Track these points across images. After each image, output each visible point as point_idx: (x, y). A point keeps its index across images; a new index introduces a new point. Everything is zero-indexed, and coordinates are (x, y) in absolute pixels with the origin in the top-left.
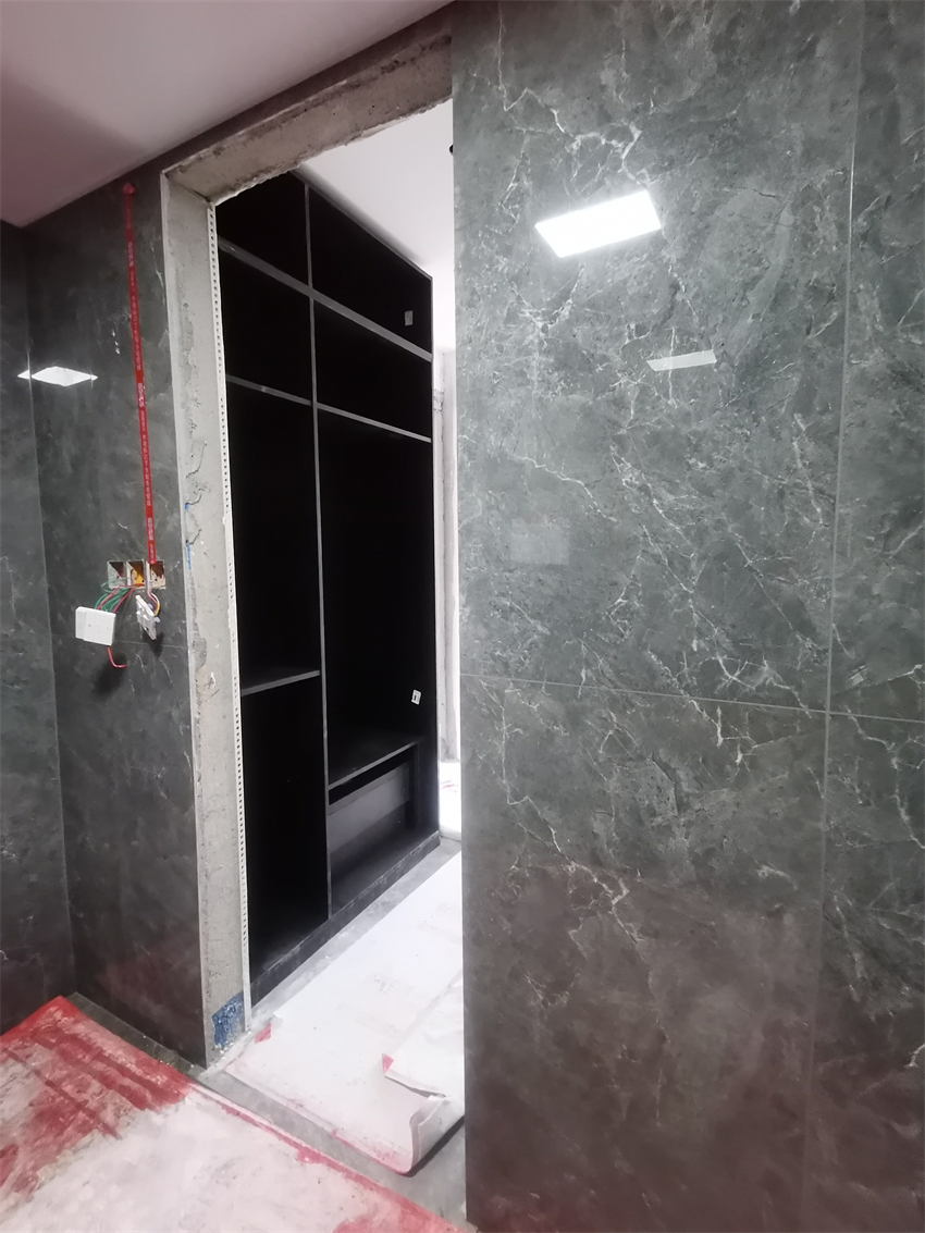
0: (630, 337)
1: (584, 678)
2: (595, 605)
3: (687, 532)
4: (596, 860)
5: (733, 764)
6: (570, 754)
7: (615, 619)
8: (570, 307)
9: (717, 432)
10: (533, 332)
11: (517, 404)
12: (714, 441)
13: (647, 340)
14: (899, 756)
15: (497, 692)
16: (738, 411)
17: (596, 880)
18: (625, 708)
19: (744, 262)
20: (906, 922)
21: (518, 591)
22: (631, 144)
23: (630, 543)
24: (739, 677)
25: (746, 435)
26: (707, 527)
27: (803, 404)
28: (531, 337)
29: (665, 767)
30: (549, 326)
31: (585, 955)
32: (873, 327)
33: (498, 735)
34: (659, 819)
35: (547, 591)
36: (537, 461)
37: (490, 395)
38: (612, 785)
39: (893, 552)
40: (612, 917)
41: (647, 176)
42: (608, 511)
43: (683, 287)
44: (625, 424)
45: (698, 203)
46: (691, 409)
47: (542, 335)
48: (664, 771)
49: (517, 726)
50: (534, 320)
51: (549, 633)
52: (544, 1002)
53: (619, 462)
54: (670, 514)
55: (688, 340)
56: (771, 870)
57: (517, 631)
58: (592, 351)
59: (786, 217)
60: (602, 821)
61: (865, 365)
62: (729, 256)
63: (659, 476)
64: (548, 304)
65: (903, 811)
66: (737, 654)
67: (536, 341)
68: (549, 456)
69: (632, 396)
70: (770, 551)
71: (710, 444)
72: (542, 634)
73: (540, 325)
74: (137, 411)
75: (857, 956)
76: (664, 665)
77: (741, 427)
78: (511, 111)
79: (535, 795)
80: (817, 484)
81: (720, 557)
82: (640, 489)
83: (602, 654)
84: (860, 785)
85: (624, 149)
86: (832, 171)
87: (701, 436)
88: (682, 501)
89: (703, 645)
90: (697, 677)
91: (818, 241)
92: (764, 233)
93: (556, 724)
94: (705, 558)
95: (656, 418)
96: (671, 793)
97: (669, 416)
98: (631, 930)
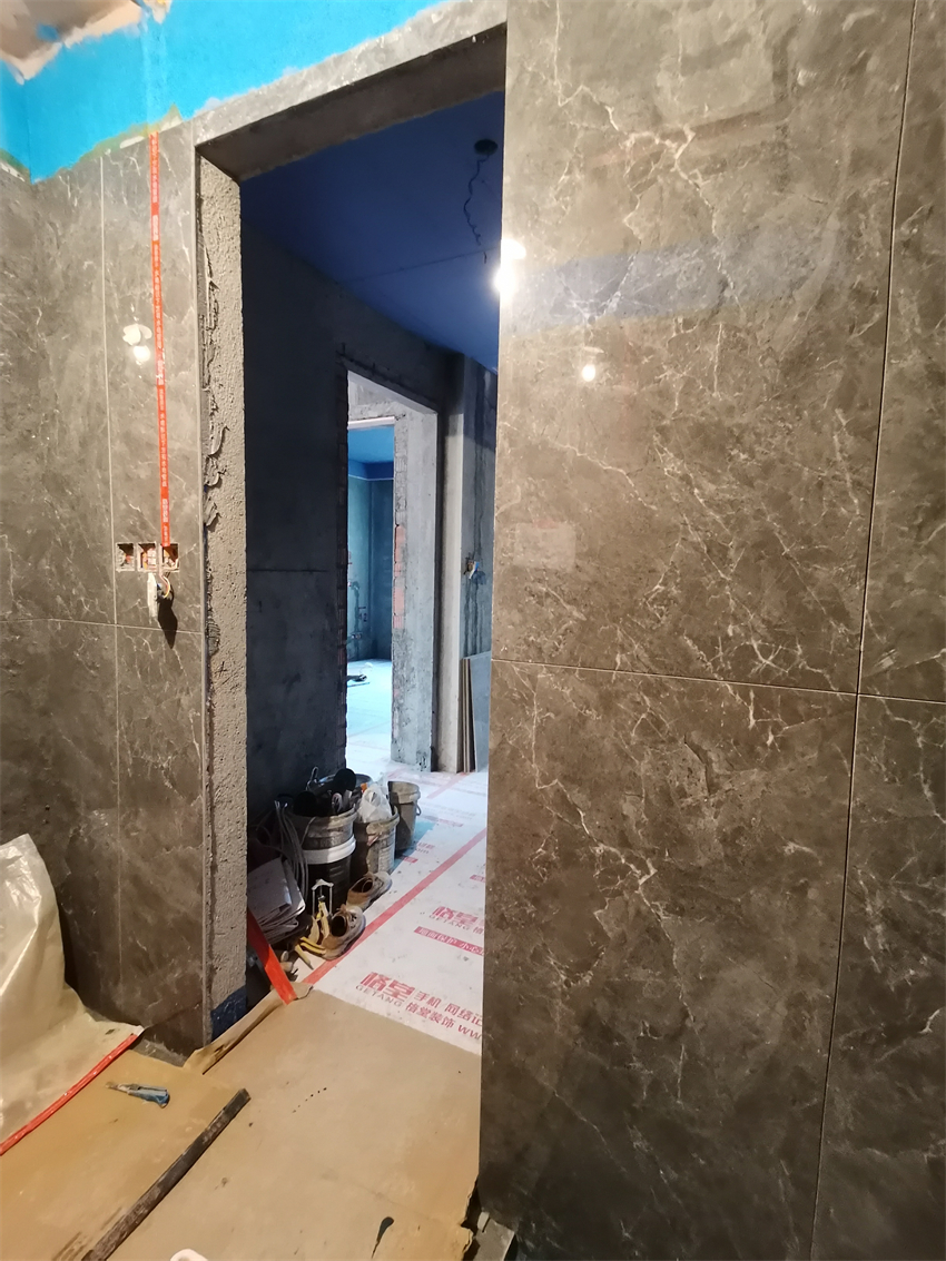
0: (678, 330)
1: (619, 663)
2: (632, 591)
3: (727, 521)
4: (625, 842)
5: (765, 745)
6: (603, 738)
7: (652, 604)
8: (618, 299)
9: (759, 425)
10: (581, 321)
11: (560, 393)
12: (756, 434)
13: (694, 333)
14: (925, 736)
15: (529, 676)
16: (782, 405)
17: (623, 861)
18: (659, 693)
19: (791, 263)
20: (928, 894)
21: (555, 578)
22: (684, 146)
23: (671, 532)
24: (773, 661)
25: (788, 429)
26: (747, 516)
27: (845, 399)
28: (577, 328)
29: (697, 750)
30: (596, 317)
31: (610, 934)
32: (911, 330)
33: (528, 719)
34: (690, 800)
35: (584, 577)
36: (579, 448)
37: (533, 383)
38: (643, 767)
39: (924, 543)
40: (639, 895)
41: (700, 176)
42: (649, 499)
43: (732, 284)
44: (669, 416)
45: (748, 205)
46: (735, 404)
47: (588, 326)
48: (695, 752)
49: (548, 710)
50: (582, 311)
51: (584, 619)
52: (566, 983)
53: (662, 451)
54: (709, 503)
55: (735, 335)
56: (797, 846)
57: (552, 616)
58: (639, 343)
59: (833, 223)
60: (633, 803)
61: (903, 365)
62: (778, 256)
63: (701, 466)
64: (596, 296)
65: (926, 788)
66: (770, 639)
67: (583, 331)
68: (591, 445)
69: (677, 388)
70: (807, 540)
71: (753, 437)
72: (577, 620)
73: (587, 316)
74: (155, 389)
75: (879, 928)
76: (699, 649)
77: (783, 420)
78: (566, 106)
79: (565, 778)
80: (855, 476)
81: (757, 546)
82: (682, 479)
83: (638, 639)
84: (887, 763)
85: (677, 150)
86: (878, 180)
87: (744, 429)
88: (723, 491)
89: (738, 630)
90: (732, 660)
91: (863, 246)
92: (811, 236)
93: (588, 708)
94: (742, 547)
95: (699, 411)
96: (702, 774)
97: (713, 408)
98: (656, 908)
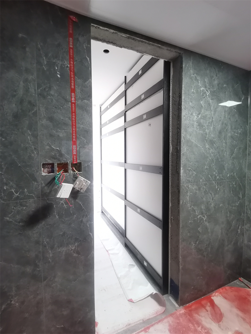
1: (201, 181)
2: (203, 168)
6: (199, 196)
7: (205, 170)
8: (200, 116)
10: (195, 118)
11: (192, 131)
13: (210, 125)
15: (188, 187)
16: (219, 138)
17: (202, 217)
18: (206, 185)
19: (219, 117)
24: (218, 177)
25: (219, 142)
26: (216, 155)
27: (224, 138)
31: (200, 232)
32: (230, 130)
34: (210, 202)
35: (196, 166)
37: (188, 128)
38: (204, 199)
39: (231, 159)
40: (204, 222)
41: (210, 99)
42: (205, 152)
43: (214, 118)
44: (207, 138)
46: (214, 137)
48: (211, 194)
51: (196, 174)
52: (194, 245)
53: (206, 144)
55: (214, 126)
56: (221, 205)
57: (191, 174)
58: (203, 124)
60: (203, 206)
61: (229, 135)
63: (211, 146)
64: (197, 114)
66: (218, 174)
68: (197, 141)
70: (221, 159)
71: (216, 143)
75: (228, 213)
76: (211, 177)
79: (194, 205)
80: (225, 150)
81: (217, 160)
82: (208, 148)
84: (228, 189)
85: (208, 93)
88: (213, 151)
89: (215, 173)
90: (214, 178)
91: (226, 117)
95: (210, 137)
96: (211, 198)
